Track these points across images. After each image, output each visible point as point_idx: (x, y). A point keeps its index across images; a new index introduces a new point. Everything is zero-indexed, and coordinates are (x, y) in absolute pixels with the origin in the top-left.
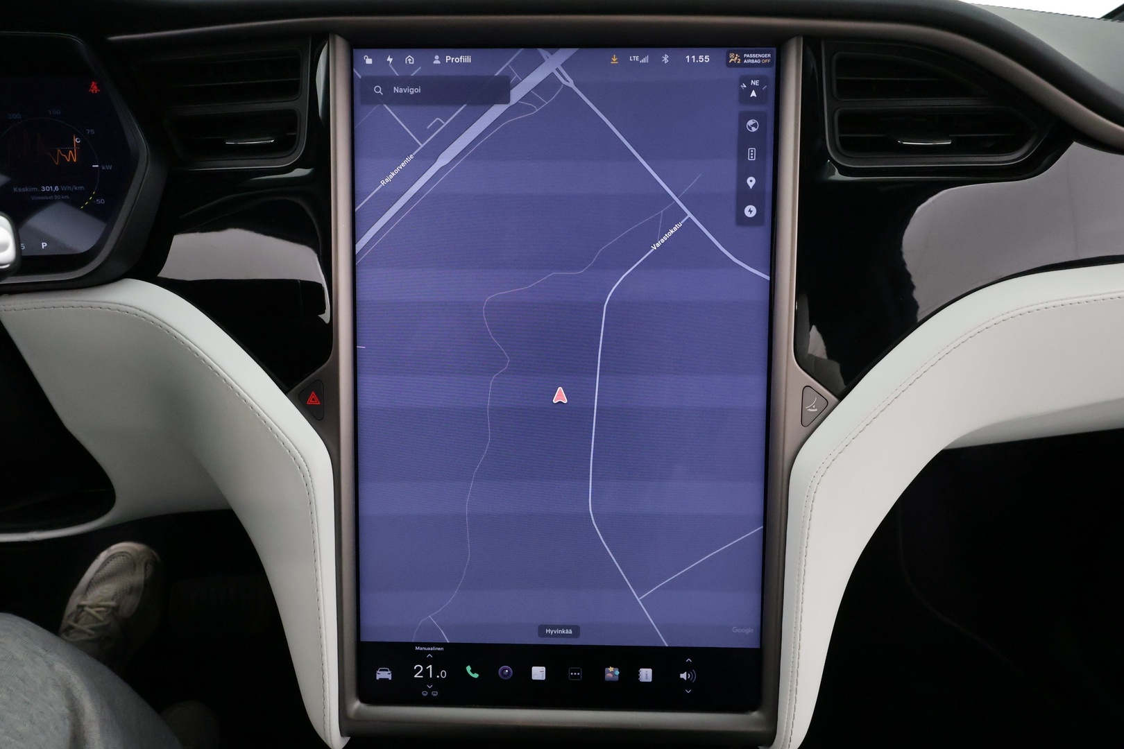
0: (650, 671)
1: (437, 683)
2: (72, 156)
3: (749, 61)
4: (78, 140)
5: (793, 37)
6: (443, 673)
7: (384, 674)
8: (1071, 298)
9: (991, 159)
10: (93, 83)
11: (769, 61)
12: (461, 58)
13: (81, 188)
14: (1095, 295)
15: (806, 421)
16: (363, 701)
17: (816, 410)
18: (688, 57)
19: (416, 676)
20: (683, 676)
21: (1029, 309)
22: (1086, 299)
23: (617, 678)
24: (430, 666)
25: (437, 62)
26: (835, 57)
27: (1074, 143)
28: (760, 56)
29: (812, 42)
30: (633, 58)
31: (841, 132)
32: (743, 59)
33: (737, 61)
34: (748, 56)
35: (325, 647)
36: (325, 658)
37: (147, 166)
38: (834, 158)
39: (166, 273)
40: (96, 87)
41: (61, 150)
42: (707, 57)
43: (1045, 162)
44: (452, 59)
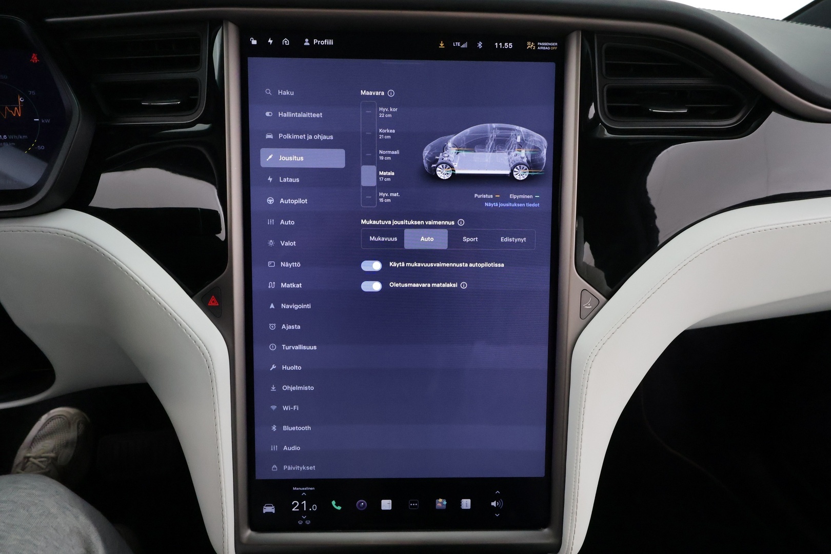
0: (469, 501)
1: (310, 514)
2: (18, 112)
3: (542, 48)
4: (22, 99)
5: (573, 31)
6: (315, 506)
7: (269, 509)
8: (771, 225)
9: (713, 123)
10: (34, 54)
11: (556, 48)
12: (325, 41)
13: (25, 137)
14: (788, 223)
15: (584, 314)
16: (253, 530)
17: (591, 307)
18: (497, 44)
19: (293, 510)
20: (494, 504)
21: (742, 233)
22: (781, 226)
23: (444, 507)
24: (305, 502)
25: (307, 44)
26: (604, 46)
27: (773, 113)
28: (550, 44)
29: (588, 34)
30: (455, 44)
31: (608, 102)
32: (537, 46)
33: (533, 47)
34: (541, 44)
35: (223, 490)
36: (224, 498)
37: (79, 121)
38: (603, 121)
39: (95, 203)
40: (36, 58)
41: (8, 107)
42: (510, 44)
43: (753, 125)
44: (319, 42)
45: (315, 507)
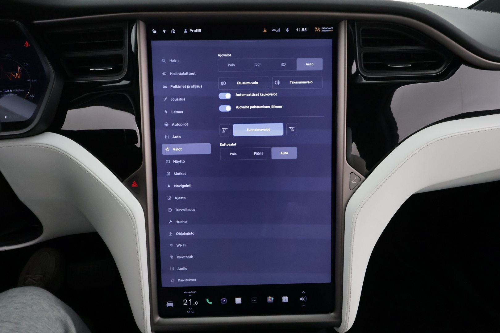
0: (287, 297)
1: (194, 307)
2: (18, 76)
3: (324, 31)
4: (20, 68)
5: (342, 21)
7: (170, 304)
8: (462, 132)
9: (427, 72)
10: (26, 42)
11: (332, 30)
12: (196, 30)
13: (23, 90)
14: (472, 130)
15: (352, 187)
16: (161, 316)
17: (356, 183)
18: (297, 29)
19: (184, 305)
20: (301, 299)
21: (445, 137)
22: (468, 132)
23: (272, 301)
24: (191, 300)
25: (186, 32)
26: (361, 29)
27: (462, 65)
28: (328, 28)
29: (351, 22)
30: (273, 30)
31: (364, 61)
32: (321, 30)
33: (319, 31)
34: (323, 28)
35: (143, 294)
36: (144, 299)
37: (54, 80)
38: (361, 73)
39: (64, 127)
40: (27, 44)
41: (12, 73)
42: (305, 29)
43: (450, 73)
44: (193, 30)
45: (196, 303)
